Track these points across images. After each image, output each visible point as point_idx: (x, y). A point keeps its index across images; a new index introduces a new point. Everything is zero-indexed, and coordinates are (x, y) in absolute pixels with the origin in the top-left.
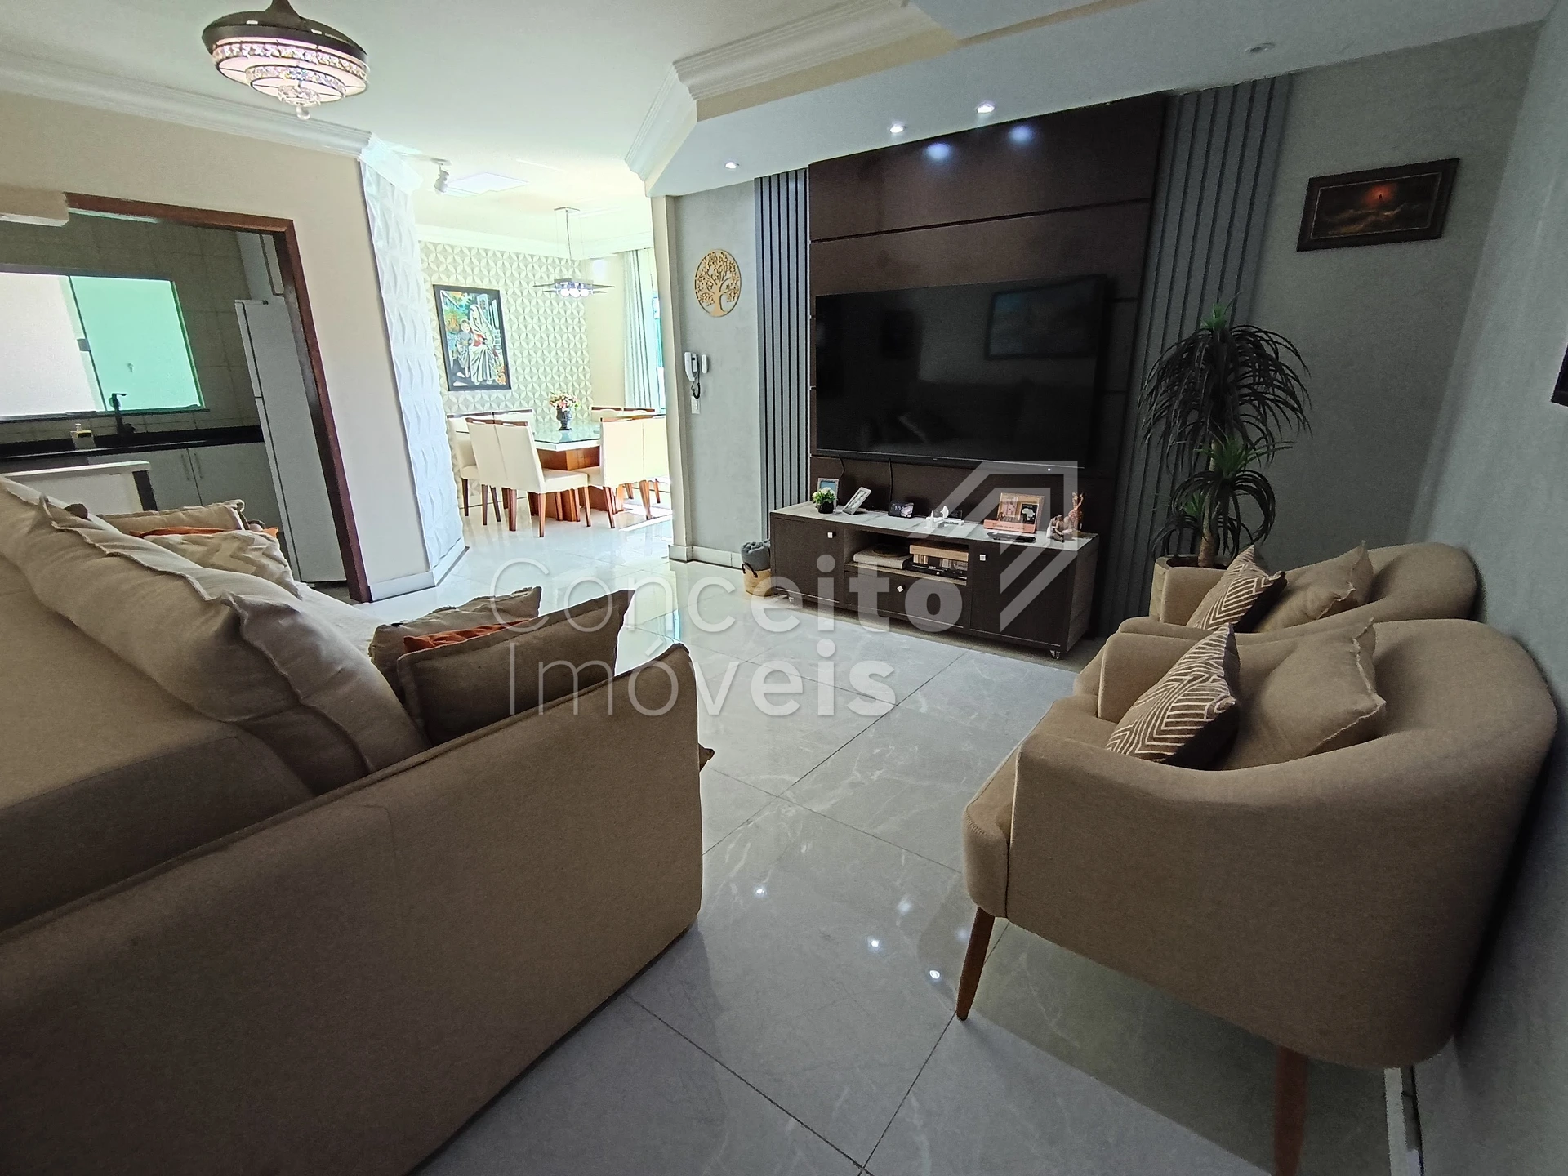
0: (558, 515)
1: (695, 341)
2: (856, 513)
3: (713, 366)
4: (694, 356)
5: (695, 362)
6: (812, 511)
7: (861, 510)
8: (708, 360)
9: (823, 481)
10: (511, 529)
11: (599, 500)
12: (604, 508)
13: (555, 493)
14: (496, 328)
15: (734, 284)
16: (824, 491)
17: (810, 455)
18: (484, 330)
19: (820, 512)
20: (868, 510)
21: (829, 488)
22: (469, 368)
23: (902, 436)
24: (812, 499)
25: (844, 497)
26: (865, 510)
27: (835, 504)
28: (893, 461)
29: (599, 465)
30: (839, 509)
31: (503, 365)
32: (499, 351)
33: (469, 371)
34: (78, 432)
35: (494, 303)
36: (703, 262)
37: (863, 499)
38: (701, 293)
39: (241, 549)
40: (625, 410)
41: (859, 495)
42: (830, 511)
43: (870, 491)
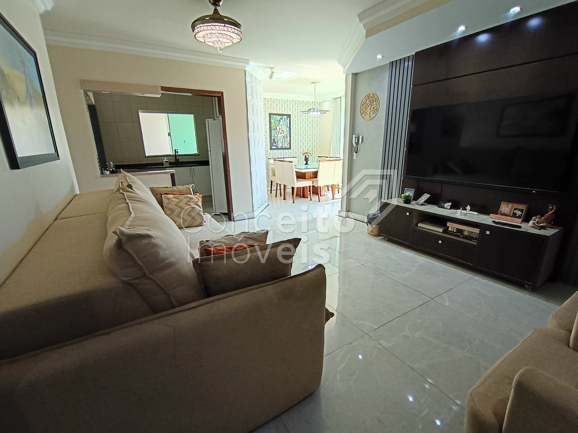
0: (301, 196)
1: (359, 130)
2: (422, 205)
3: (364, 140)
4: (357, 136)
5: (357, 139)
6: (401, 202)
7: (424, 203)
8: (362, 138)
9: (407, 189)
10: (284, 199)
11: (316, 191)
12: (317, 194)
13: (301, 187)
14: (288, 128)
15: (376, 107)
16: (407, 194)
17: (402, 178)
18: (284, 128)
19: (405, 203)
20: (428, 204)
21: (410, 193)
22: (278, 142)
23: (448, 171)
24: (401, 197)
25: (417, 197)
26: (426, 204)
27: (412, 200)
28: (442, 183)
29: (317, 178)
30: (414, 202)
31: (289, 141)
32: (288, 136)
33: (278, 143)
34: (165, 161)
35: (288, 119)
36: (364, 99)
37: (426, 199)
38: (362, 111)
39: (188, 201)
40: (330, 157)
41: (424, 197)
42: (409, 203)
43: (430, 196)
